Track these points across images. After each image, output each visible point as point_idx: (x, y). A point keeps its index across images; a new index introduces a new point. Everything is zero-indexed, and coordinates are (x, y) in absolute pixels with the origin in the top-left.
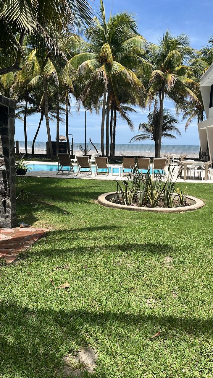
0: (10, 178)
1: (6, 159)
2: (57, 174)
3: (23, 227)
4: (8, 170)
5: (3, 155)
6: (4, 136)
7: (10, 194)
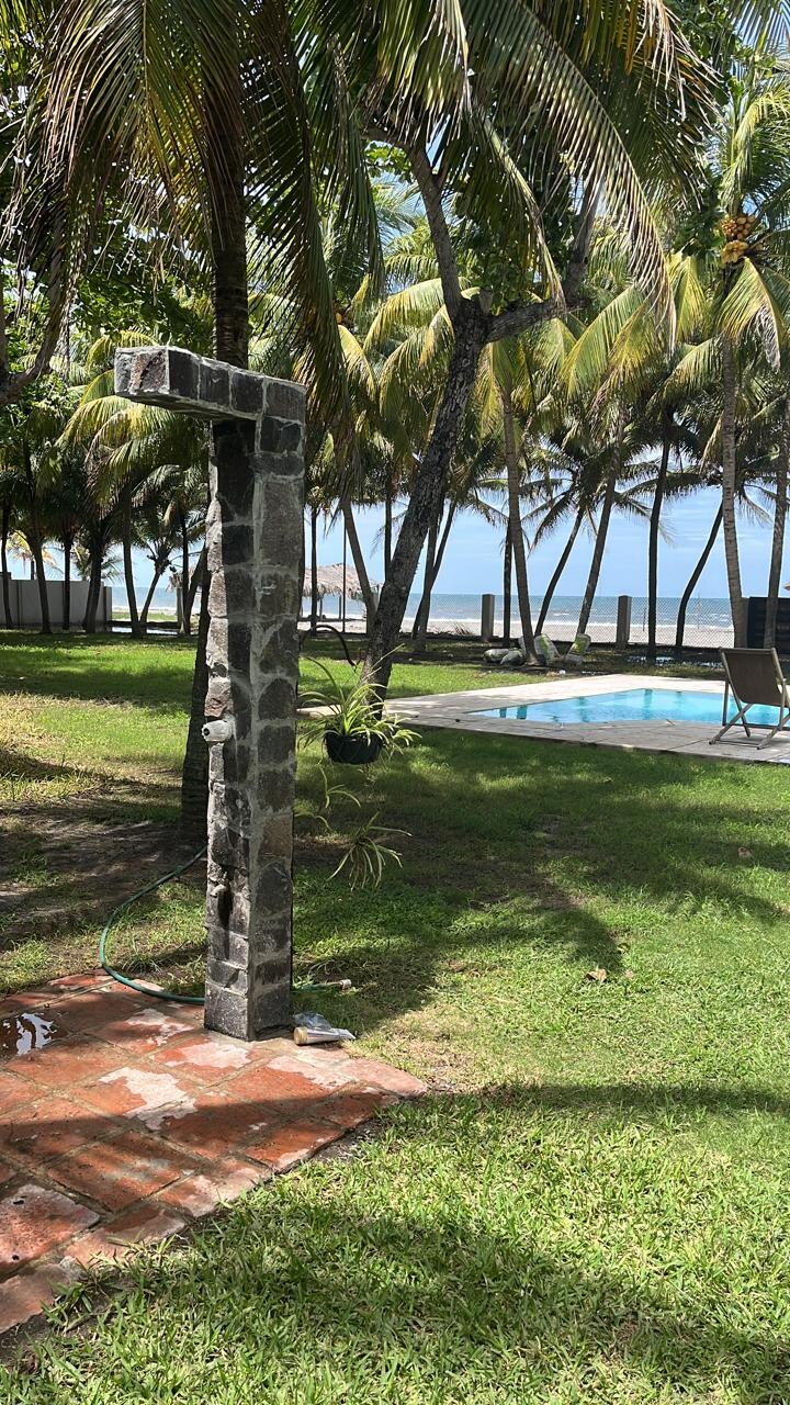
0: (251, 783)
1: (241, 683)
2: (717, 740)
3: (306, 1045)
4: (245, 743)
5: (226, 665)
6: (237, 567)
7: (247, 866)
